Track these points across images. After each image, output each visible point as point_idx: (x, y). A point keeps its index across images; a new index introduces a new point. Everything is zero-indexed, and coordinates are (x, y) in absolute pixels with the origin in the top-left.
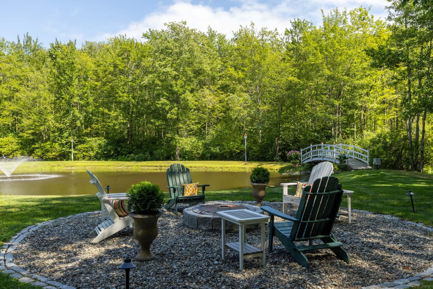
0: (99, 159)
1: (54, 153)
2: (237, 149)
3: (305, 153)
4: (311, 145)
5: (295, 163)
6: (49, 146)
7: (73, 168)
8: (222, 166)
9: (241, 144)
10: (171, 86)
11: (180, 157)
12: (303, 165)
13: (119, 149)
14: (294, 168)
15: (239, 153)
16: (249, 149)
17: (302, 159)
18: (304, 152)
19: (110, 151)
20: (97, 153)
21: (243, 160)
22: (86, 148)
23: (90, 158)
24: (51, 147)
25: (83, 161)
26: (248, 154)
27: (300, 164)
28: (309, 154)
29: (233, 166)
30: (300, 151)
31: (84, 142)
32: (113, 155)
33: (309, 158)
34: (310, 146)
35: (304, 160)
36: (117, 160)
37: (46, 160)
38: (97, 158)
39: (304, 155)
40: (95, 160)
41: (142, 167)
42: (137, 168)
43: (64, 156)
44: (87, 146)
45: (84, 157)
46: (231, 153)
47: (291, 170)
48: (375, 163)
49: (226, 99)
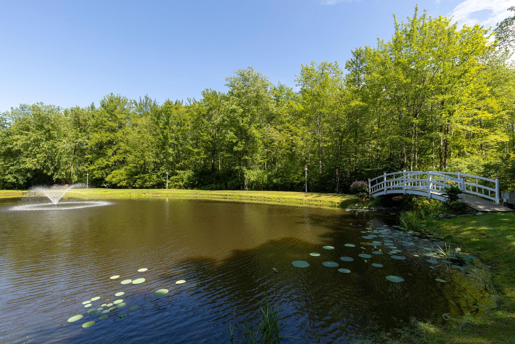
0: (186, 188)
1: (151, 183)
2: (297, 180)
3: (375, 183)
4: (385, 174)
5: (362, 197)
6: (148, 177)
7: (158, 195)
8: (280, 196)
9: (302, 176)
10: (238, 121)
11: (248, 187)
12: (372, 199)
13: (202, 180)
14: (360, 201)
15: (299, 184)
16: (309, 180)
17: (370, 191)
18: (373, 183)
19: (195, 181)
20: (186, 183)
21: (303, 191)
22: (178, 179)
23: (180, 187)
24: (149, 178)
25: (174, 190)
26: (308, 185)
27: (367, 197)
28: (381, 185)
29: (291, 197)
30: (368, 181)
31: (176, 174)
32: (198, 184)
33: (383, 190)
34: (383, 174)
35: (373, 192)
36: (201, 189)
37: (147, 188)
38: (186, 187)
39: (373, 187)
40: (183, 189)
41: (212, 196)
42: (207, 196)
43: (160, 185)
44: (178, 177)
45: (175, 187)
46: (292, 184)
47: (356, 205)
48: (507, 200)
49: (292, 138)
